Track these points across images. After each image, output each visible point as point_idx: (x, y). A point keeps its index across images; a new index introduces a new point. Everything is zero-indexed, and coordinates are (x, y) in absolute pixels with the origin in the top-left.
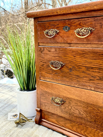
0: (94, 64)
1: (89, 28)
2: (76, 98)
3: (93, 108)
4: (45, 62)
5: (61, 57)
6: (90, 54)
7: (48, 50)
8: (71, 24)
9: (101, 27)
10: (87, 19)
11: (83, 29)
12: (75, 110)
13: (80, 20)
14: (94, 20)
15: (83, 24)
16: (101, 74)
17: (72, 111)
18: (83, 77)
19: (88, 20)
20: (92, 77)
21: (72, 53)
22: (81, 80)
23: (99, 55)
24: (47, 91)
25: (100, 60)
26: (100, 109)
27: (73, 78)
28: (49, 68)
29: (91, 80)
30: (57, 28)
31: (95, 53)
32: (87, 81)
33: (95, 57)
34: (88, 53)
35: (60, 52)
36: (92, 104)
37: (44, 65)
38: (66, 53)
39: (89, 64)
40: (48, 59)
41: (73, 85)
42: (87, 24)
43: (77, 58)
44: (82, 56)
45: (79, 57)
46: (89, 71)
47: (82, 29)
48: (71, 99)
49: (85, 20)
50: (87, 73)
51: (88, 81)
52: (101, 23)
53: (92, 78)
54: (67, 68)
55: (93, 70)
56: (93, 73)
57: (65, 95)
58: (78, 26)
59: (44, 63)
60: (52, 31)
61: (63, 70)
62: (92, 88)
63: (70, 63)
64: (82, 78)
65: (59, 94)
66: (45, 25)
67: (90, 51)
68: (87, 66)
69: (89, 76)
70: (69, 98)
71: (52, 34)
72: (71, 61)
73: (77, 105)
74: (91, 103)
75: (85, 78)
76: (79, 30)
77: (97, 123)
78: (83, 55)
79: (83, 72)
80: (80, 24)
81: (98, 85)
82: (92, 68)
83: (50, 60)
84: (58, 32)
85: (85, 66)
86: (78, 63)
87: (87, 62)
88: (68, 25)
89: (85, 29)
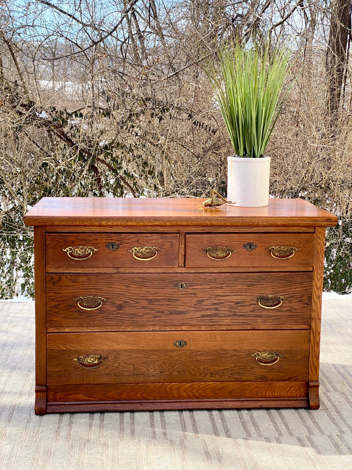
0: (161, 295)
1: (154, 247)
2: (129, 347)
3: (158, 355)
4: (63, 301)
5: (100, 290)
6: (155, 281)
7: (72, 279)
8: (123, 240)
9: (172, 247)
10: (150, 235)
11: (144, 249)
12: (127, 366)
13: (138, 236)
14: (162, 238)
15: (143, 241)
16: (171, 306)
17: (120, 370)
18: (144, 314)
19: (152, 236)
20: (158, 312)
21: (123, 282)
22: (138, 319)
23: (168, 282)
24: (65, 349)
25: (170, 289)
26: (170, 354)
27: (125, 319)
29: (156, 317)
30: (93, 245)
31: (162, 281)
32: (149, 319)
33: (162, 286)
34: (151, 280)
35: (98, 282)
36: (156, 350)
37: (59, 305)
38: (111, 282)
39: (152, 295)
40: (71, 294)
41: (122, 329)
42: (150, 242)
43: (131, 289)
44: (141, 284)
45: (135, 286)
46: (154, 304)
47: (142, 248)
48: (118, 351)
49: (146, 236)
50: (150, 308)
51: (151, 319)
52: (171, 242)
53: (158, 313)
54: (113, 305)
55: (159, 303)
56: (159, 307)
57: (106, 348)
58: (136, 244)
59: (60, 303)
60: (82, 249)
61: (105, 309)
62: (155, 328)
63: (119, 297)
64: (141, 316)
65: (93, 348)
66: (66, 239)
67: (155, 278)
68: (150, 298)
69: (152, 312)
70: (114, 351)
71: (81, 254)
72: (122, 294)
73: (131, 357)
74: (155, 348)
75: (146, 316)
76: (137, 249)
77: (164, 374)
78: (143, 284)
79: (143, 307)
80: (138, 242)
81: (167, 321)
82: (158, 300)
83: (75, 296)
84: (96, 251)
85: (145, 299)
86: (132, 295)
87: (150, 293)
88: (115, 242)
89: (148, 249)
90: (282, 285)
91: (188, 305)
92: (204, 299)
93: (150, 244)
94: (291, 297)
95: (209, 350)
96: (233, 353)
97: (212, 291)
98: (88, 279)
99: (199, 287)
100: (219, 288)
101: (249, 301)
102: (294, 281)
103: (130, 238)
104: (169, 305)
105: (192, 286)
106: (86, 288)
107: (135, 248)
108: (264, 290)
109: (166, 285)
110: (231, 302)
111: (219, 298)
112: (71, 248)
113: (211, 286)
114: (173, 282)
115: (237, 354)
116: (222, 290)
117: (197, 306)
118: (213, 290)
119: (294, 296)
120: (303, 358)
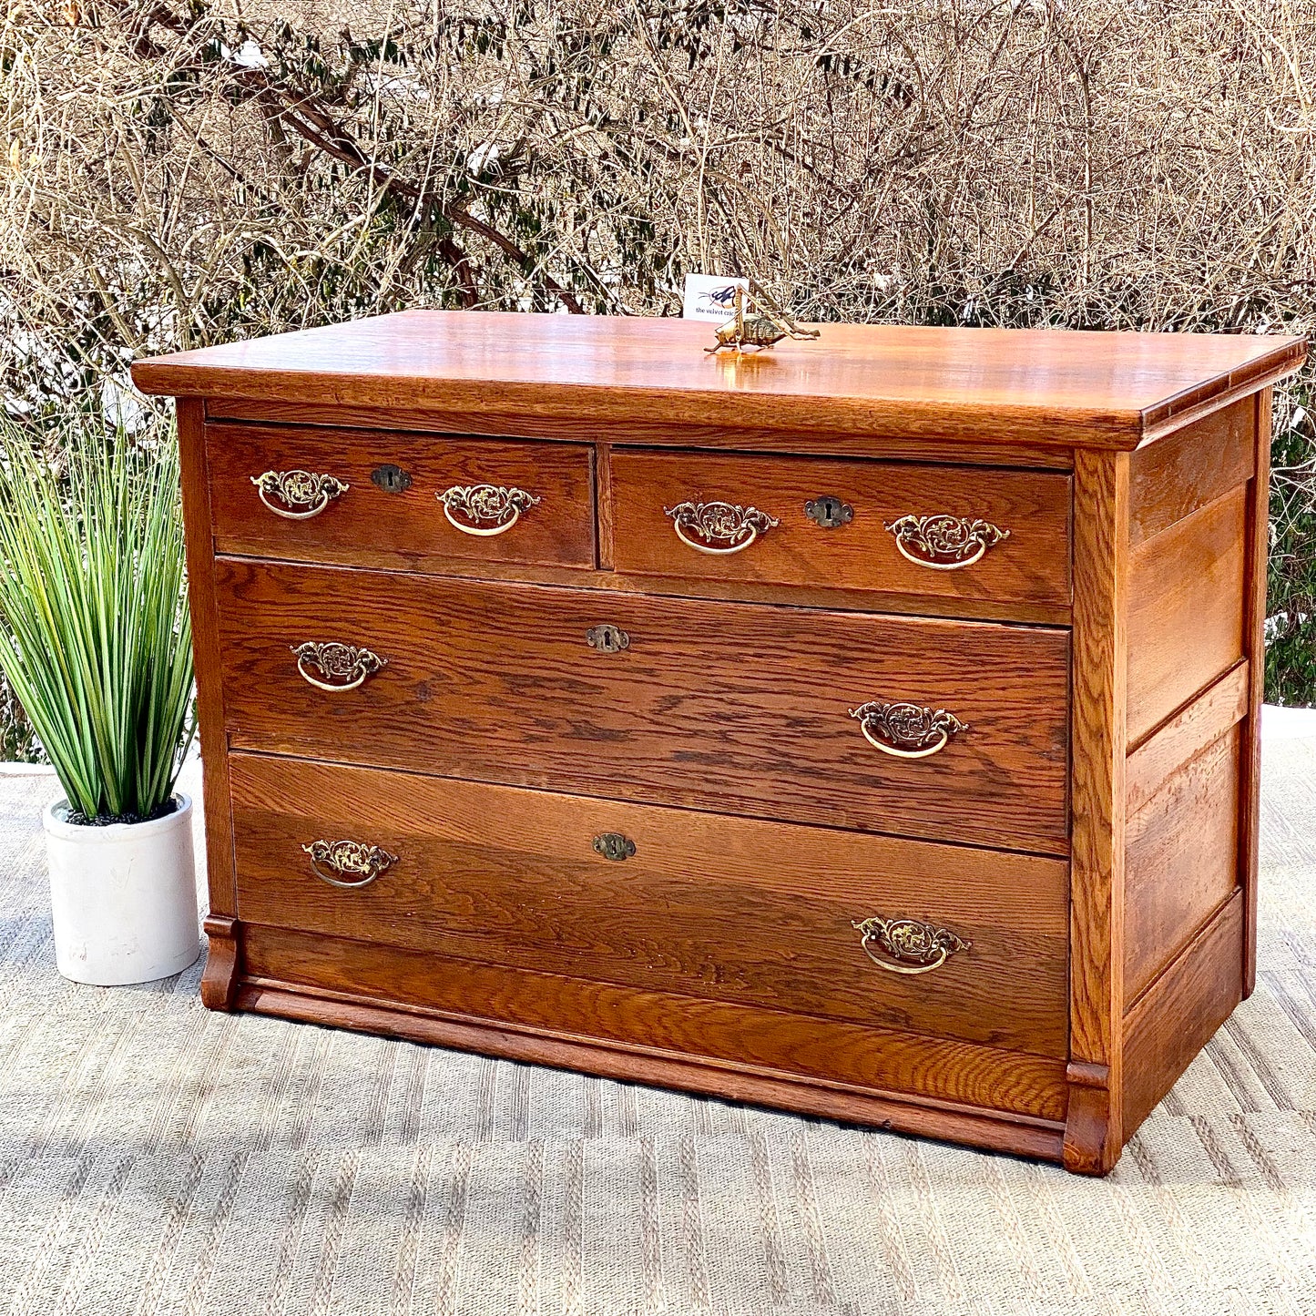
0: (542, 663)
1: (514, 490)
2: (458, 835)
3: (549, 876)
4: (265, 651)
5: (363, 625)
6: (524, 613)
7: (283, 582)
8: (419, 459)
9: (569, 493)
10: (501, 446)
11: (483, 493)
12: (455, 898)
13: (464, 449)
14: (536, 459)
15: (480, 467)
16: (577, 707)
17: (436, 907)
18: (495, 725)
19: (505, 450)
20: (538, 723)
21: (429, 607)
22: (482, 741)
23: (566, 620)
24: (278, 809)
25: (570, 644)
26: (582, 877)
27: (438, 733)
28: (293, 684)
29: (532, 739)
30: (334, 469)
31: (545, 612)
32: (512, 745)
33: (547, 630)
34: (512, 607)
35: (357, 599)
36: (540, 858)
37: (253, 663)
38: (393, 601)
39: (520, 661)
40: (285, 631)
41: (439, 767)
42: (502, 471)
43: (454, 632)
44: (482, 619)
45: (466, 625)
46: (523, 694)
47: (478, 491)
48: (428, 841)
49: (491, 451)
50: (513, 705)
51: (517, 745)
52: (567, 476)
53: (539, 728)
54: (405, 683)
55: (541, 691)
56: (540, 705)
57: (392, 825)
58: (456, 473)
59: (257, 656)
60: (304, 480)
61: (381, 693)
62: (537, 780)
63: (419, 657)
64: (487, 730)
65: (355, 820)
66: (259, 443)
67: (524, 599)
68: (511, 670)
69: (521, 720)
70: (417, 840)
71: (303, 497)
72: (426, 647)
73: (466, 868)
74: (536, 850)
75: (501, 733)
76: (464, 494)
77: (567, 943)
78: (488, 618)
79: (492, 701)
80: (463, 466)
81: (569, 759)
82: (537, 682)
83: (297, 638)
84: (342, 492)
85: (498, 674)
86: (460, 653)
87: (511, 653)
88: (397, 463)
89: (494, 494)
90: (952, 672)
91: (631, 708)
92: (682, 693)
93: (500, 476)
94: (988, 722)
95: (709, 885)
96: (791, 907)
97: (709, 667)
98: (328, 587)
99: (667, 648)
100: (730, 658)
101: (835, 718)
102: (998, 660)
103: (441, 455)
104: (572, 701)
105: (642, 641)
106: (325, 614)
107: (457, 489)
108: (886, 683)
109: (556, 631)
110: (774, 716)
111: (732, 696)
112: (275, 475)
113: (706, 648)
114: (581, 619)
115: (803, 912)
116: (742, 670)
117: (661, 719)
118: (710, 664)
119: (997, 719)
120: (1042, 969)
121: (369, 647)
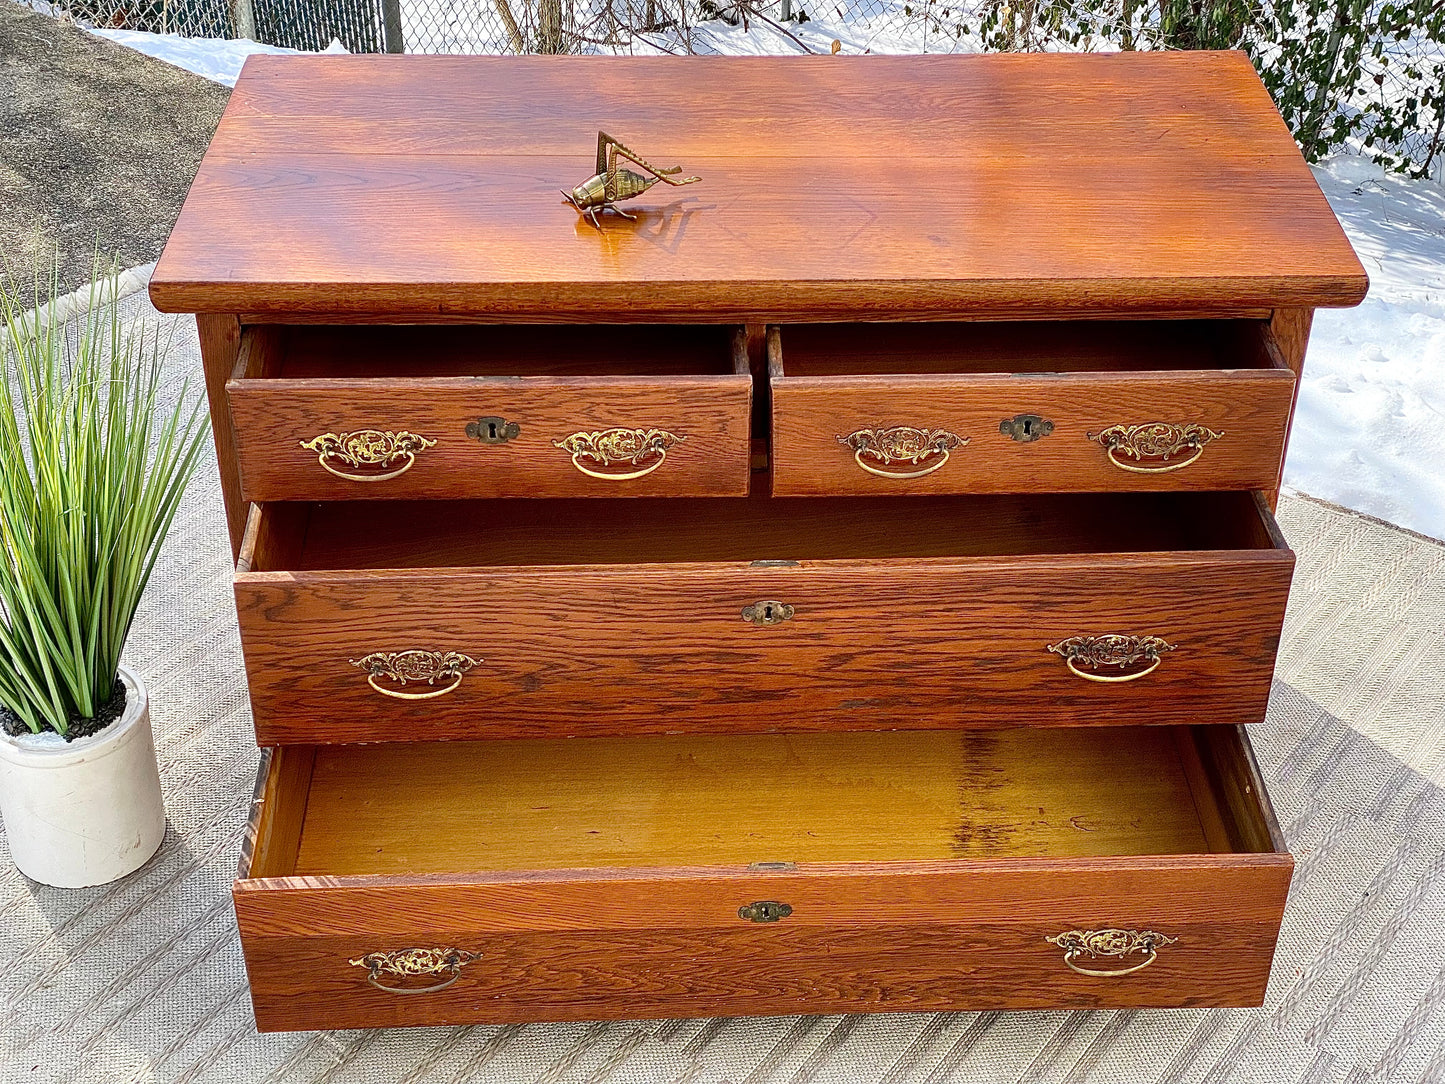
0: (686, 641)
1: (653, 432)
4: (311, 667)
5: (451, 629)
6: (664, 600)
7: (337, 600)
16: (727, 676)
21: (540, 604)
23: (717, 601)
24: (312, 933)
25: (723, 622)
31: (690, 596)
32: (644, 717)
33: (693, 612)
34: (648, 595)
37: (296, 679)
39: (657, 643)
40: (338, 646)
50: (647, 682)
54: (505, 677)
55: (681, 666)
57: (473, 928)
59: (299, 673)
61: (475, 689)
67: (663, 587)
72: (535, 642)
76: (589, 439)
80: (589, 413)
83: (357, 651)
84: (427, 447)
85: (627, 656)
86: (579, 643)
87: (643, 637)
89: (629, 436)
91: (794, 670)
92: (854, 650)
93: (637, 419)
94: (1198, 640)
97: (889, 625)
98: (401, 599)
99: (839, 613)
100: (915, 615)
103: (560, 403)
104: (721, 671)
105: (808, 610)
106: (395, 625)
108: (1093, 620)
109: (705, 611)
111: (912, 647)
113: (888, 609)
114: (735, 598)
116: (927, 623)
117: (827, 674)
118: (889, 622)
121: (457, 650)
